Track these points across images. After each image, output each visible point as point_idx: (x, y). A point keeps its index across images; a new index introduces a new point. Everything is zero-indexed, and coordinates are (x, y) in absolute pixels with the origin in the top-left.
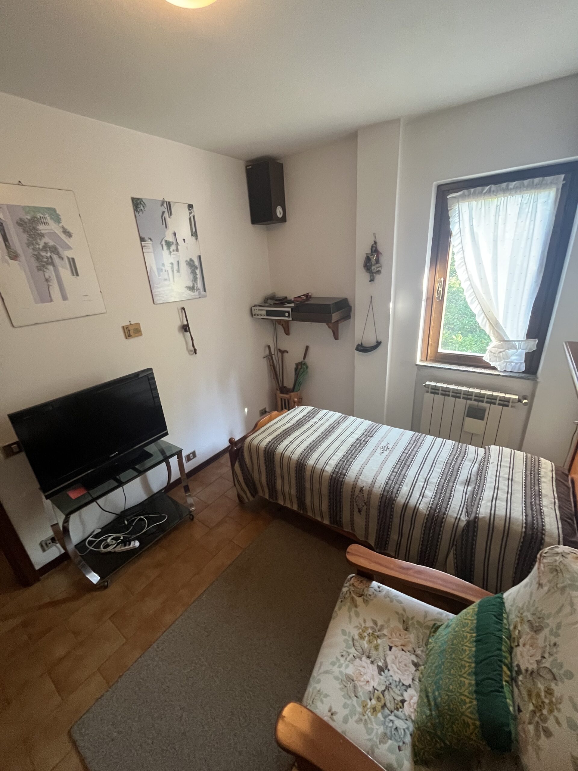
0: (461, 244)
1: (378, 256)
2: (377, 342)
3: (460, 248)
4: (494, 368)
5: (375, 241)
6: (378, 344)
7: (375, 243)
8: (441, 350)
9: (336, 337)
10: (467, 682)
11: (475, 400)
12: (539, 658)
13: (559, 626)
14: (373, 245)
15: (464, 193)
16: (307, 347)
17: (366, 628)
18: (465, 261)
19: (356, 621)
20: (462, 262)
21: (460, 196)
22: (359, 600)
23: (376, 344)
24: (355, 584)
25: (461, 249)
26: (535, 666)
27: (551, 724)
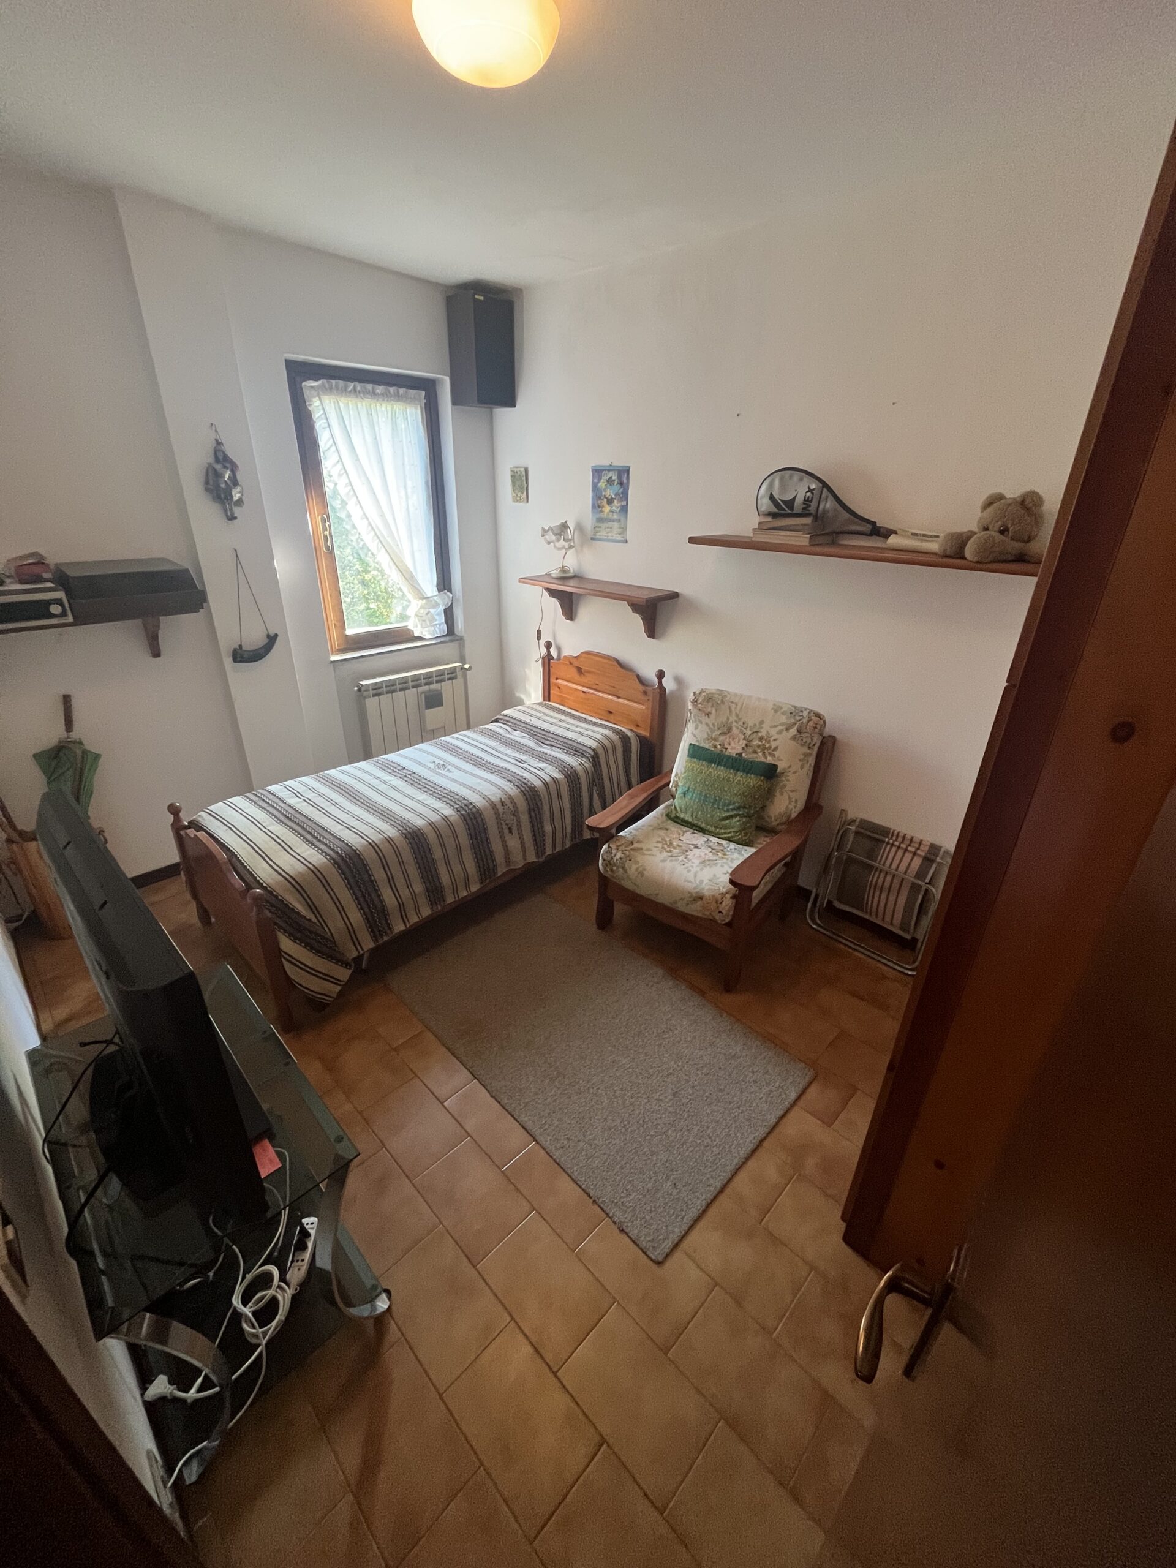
0: (340, 463)
1: (233, 472)
2: (268, 636)
3: (341, 470)
4: (420, 639)
5: (217, 440)
6: (272, 640)
7: (219, 443)
8: (350, 631)
9: (156, 653)
10: (739, 778)
11: (426, 684)
12: (743, 737)
13: (737, 715)
14: (215, 447)
15: (323, 385)
16: (67, 700)
17: (663, 848)
18: (353, 489)
19: (655, 851)
20: (349, 491)
21: (319, 387)
22: (636, 845)
23: (267, 640)
24: (619, 844)
25: (343, 471)
26: (745, 742)
27: (774, 745)
